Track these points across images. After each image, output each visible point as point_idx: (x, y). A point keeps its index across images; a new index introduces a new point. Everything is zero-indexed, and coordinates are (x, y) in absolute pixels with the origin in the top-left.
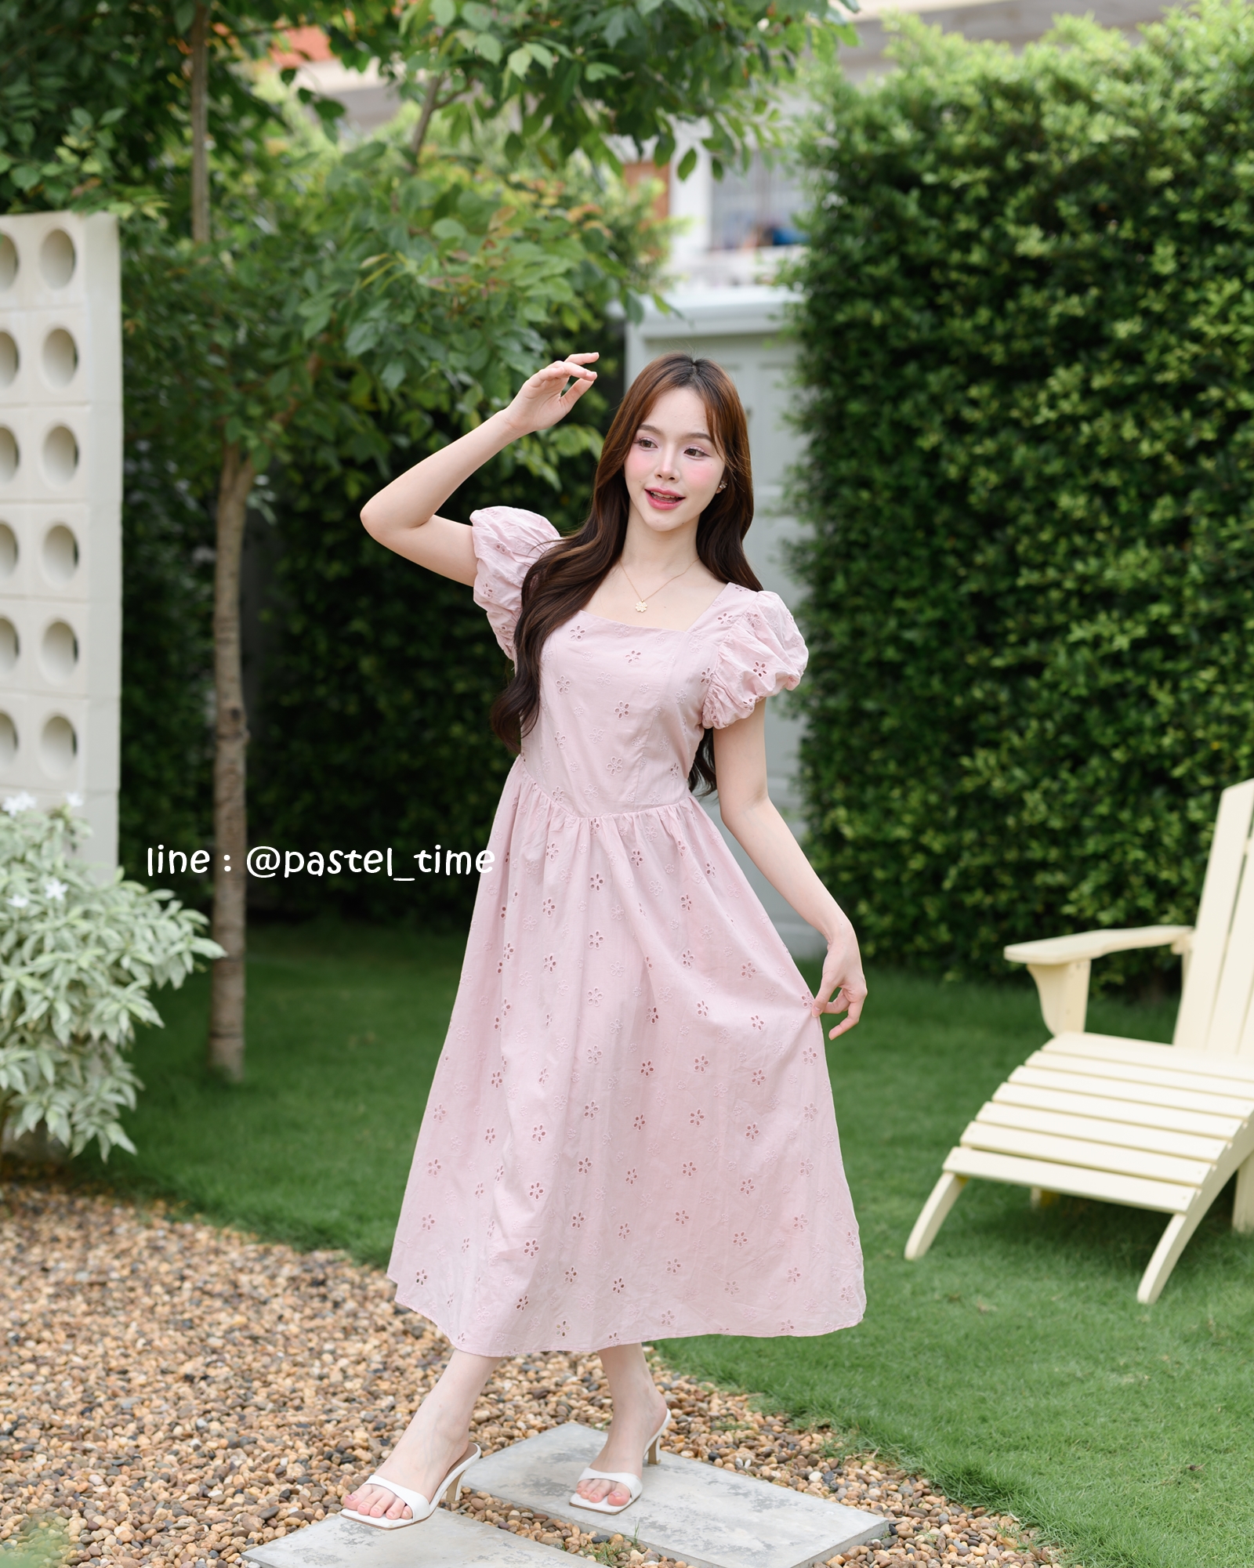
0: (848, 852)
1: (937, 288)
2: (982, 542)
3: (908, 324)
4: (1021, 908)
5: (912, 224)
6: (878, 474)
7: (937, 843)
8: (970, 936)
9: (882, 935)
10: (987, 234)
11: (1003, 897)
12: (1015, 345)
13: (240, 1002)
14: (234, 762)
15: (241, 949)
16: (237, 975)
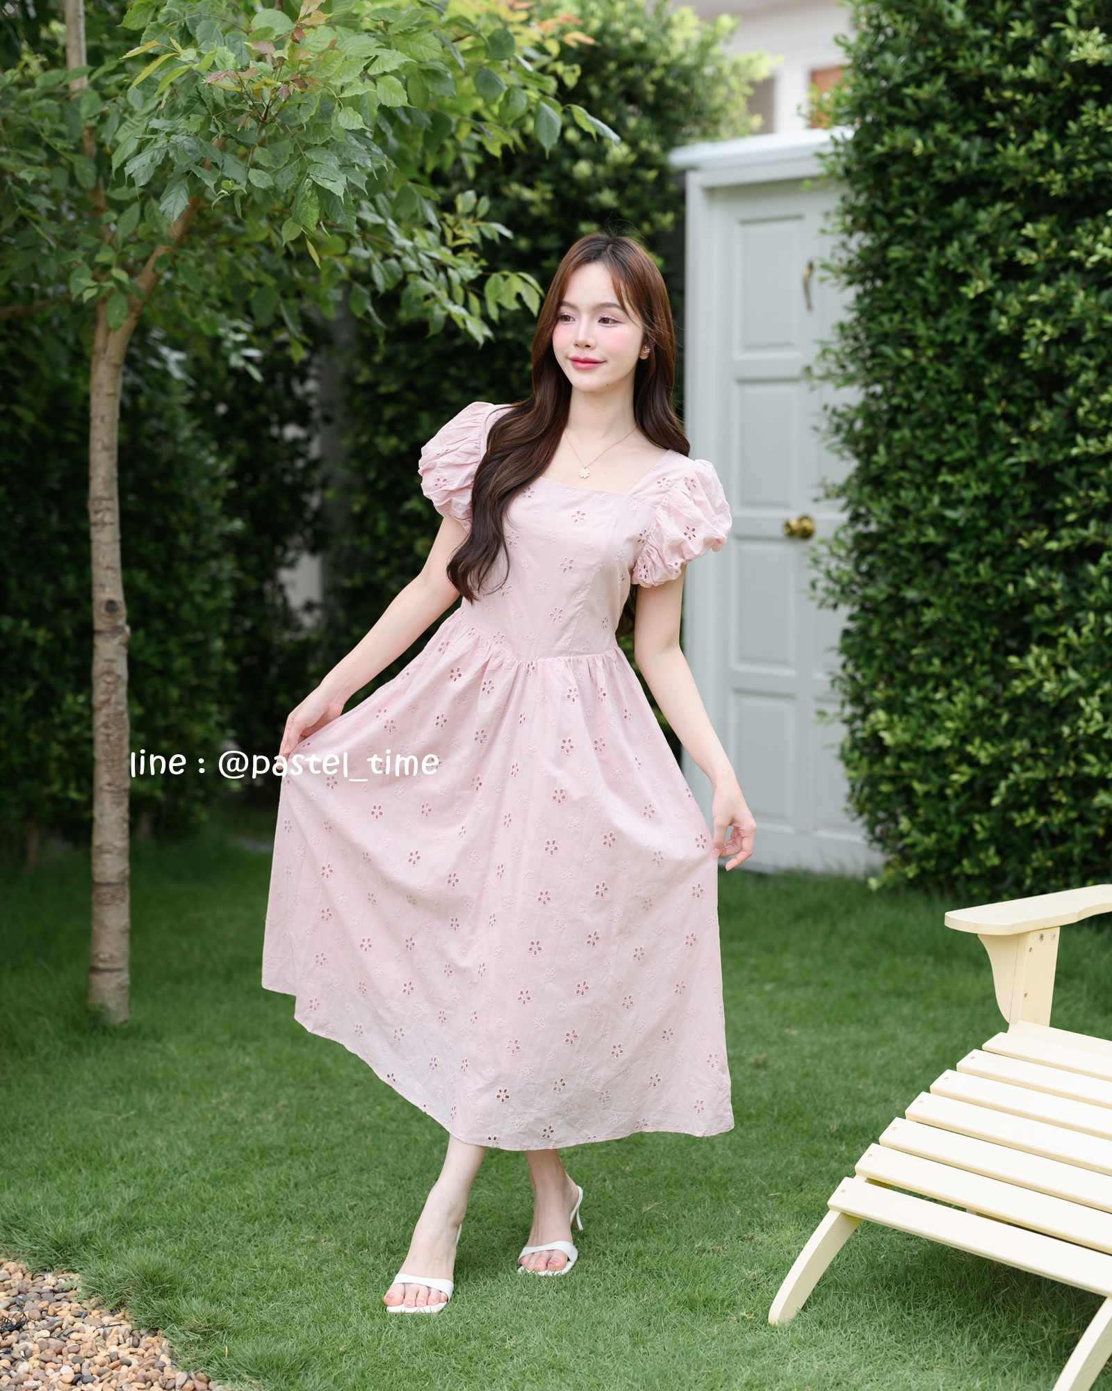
0: (888, 760)
1: (991, 110)
2: (1038, 405)
3: (955, 154)
4: (1080, 830)
5: (960, 36)
6: (921, 329)
7: (983, 752)
8: (1024, 861)
9: (927, 855)
10: (1046, 43)
11: (1058, 818)
12: (1076, 173)
13: (123, 933)
14: (112, 661)
15: (122, 872)
16: (117, 902)
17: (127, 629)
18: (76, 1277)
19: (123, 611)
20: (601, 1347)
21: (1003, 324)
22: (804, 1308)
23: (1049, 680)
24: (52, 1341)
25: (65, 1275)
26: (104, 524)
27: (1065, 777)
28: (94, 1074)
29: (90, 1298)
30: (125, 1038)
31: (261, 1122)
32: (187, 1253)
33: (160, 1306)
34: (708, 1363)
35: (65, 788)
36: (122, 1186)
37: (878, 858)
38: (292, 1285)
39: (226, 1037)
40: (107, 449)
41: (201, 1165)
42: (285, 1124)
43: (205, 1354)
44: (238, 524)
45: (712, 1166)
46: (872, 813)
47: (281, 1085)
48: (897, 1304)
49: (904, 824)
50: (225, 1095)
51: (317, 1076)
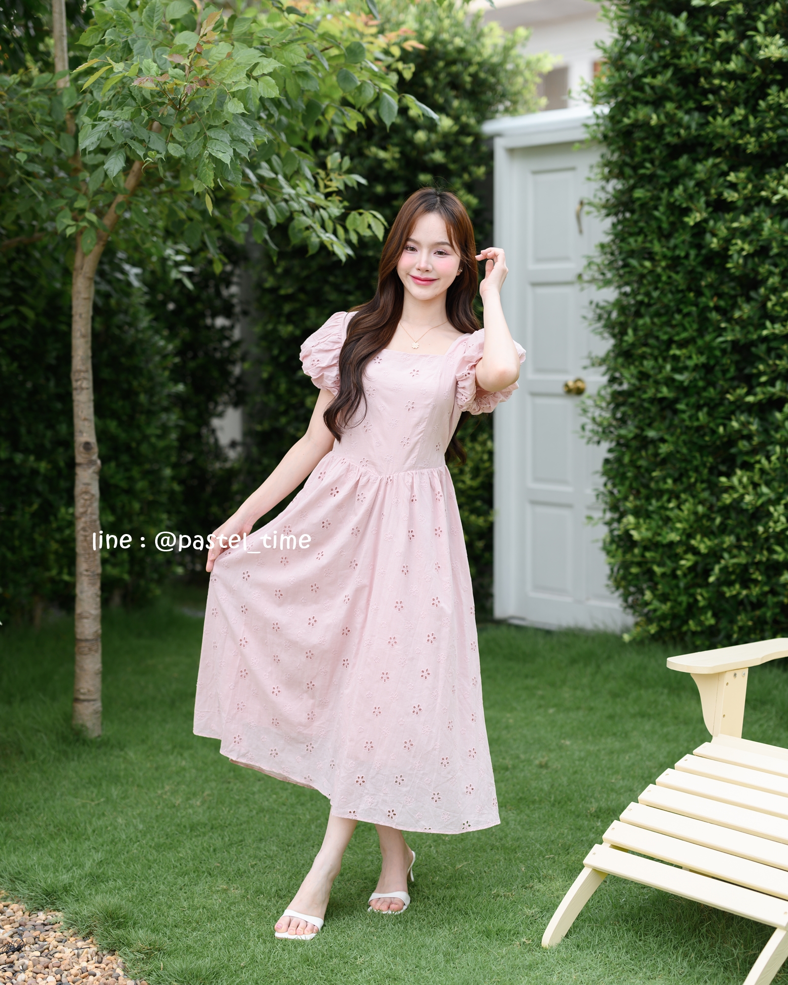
0: (636, 551)
1: (705, 93)
2: (740, 300)
3: (680, 124)
4: (771, 599)
5: (682, 41)
6: (657, 248)
7: (703, 545)
8: (732, 621)
9: (664, 617)
10: (743, 46)
11: (756, 591)
12: (765, 137)
13: (97, 674)
14: (88, 484)
15: (96, 632)
16: (93, 653)
17: (99, 462)
18: (59, 914)
19: (96, 449)
20: (423, 963)
21: (714, 243)
22: (567, 936)
23: (748, 494)
24: (41, 958)
25: (52, 913)
26: (82, 389)
27: (760, 562)
28: (77, 773)
29: (69, 929)
30: (99, 747)
31: (191, 806)
32: (137, 898)
33: (117, 935)
34: (498, 974)
35: (60, 573)
36: (93, 851)
37: (630, 619)
38: (209, 920)
39: (169, 747)
40: (84, 336)
41: (149, 836)
42: (209, 808)
43: (147, 968)
44: (181, 387)
45: (506, 836)
46: (625, 588)
47: (207, 781)
48: (632, 933)
49: (648, 595)
50: (167, 788)
51: (232, 774)
